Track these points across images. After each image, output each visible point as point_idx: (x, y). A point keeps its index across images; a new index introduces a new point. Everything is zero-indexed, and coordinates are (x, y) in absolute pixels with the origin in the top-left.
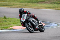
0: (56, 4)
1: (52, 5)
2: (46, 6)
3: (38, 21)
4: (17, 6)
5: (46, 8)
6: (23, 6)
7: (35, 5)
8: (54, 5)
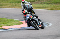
2: (36, 6)
4: (7, 6)
5: (36, 8)
6: (13, 6)
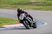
0: (41, 6)
1: (38, 7)
2: (33, 7)
3: (33, 19)
5: (33, 9)
6: (13, 8)
7: (23, 7)
8: (39, 7)
